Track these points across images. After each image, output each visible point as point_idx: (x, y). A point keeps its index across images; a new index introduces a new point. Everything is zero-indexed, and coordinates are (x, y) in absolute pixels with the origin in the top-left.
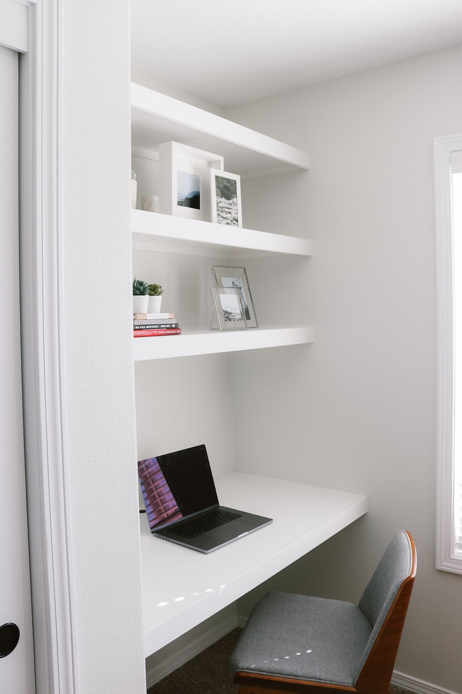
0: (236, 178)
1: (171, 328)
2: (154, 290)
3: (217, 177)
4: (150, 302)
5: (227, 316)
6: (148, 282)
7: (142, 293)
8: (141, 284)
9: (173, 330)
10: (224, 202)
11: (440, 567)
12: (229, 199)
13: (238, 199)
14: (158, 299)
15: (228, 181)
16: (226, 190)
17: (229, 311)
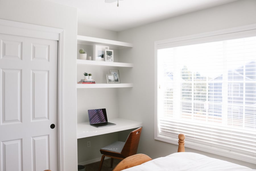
0: (112, 51)
1: (93, 82)
2: (90, 75)
3: (107, 51)
4: (88, 77)
5: (110, 80)
6: (88, 73)
7: (87, 75)
8: (86, 74)
9: (94, 83)
10: (109, 56)
11: (155, 139)
12: (110, 55)
13: (113, 55)
14: (91, 77)
15: (110, 52)
16: (109, 54)
17: (110, 79)
